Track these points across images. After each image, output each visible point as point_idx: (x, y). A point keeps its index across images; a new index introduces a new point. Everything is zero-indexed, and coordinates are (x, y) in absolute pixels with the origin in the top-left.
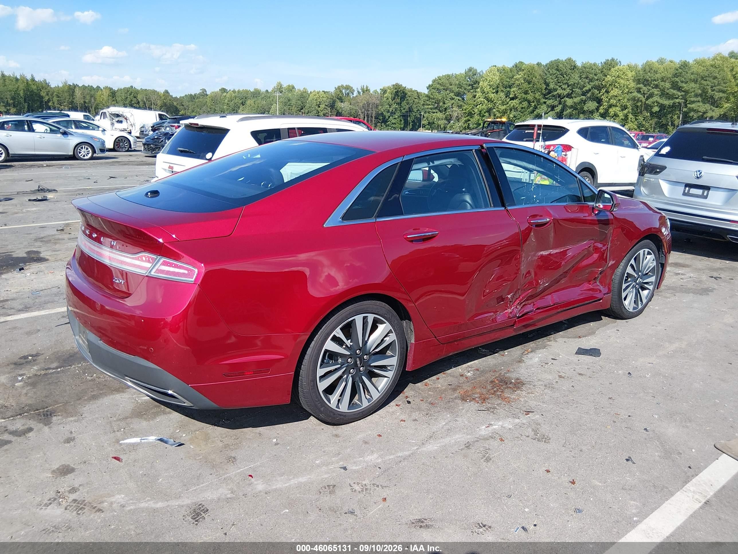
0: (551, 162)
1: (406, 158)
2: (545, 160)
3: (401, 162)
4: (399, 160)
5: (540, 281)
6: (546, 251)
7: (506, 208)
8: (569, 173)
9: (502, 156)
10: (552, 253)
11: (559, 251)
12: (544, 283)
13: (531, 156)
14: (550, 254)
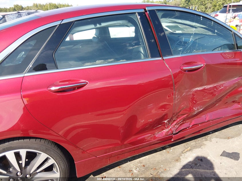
0: (210, 20)
1: (65, 21)
2: (204, 18)
3: (60, 24)
4: (58, 23)
5: (194, 108)
6: (201, 87)
7: (162, 58)
8: (225, 28)
9: (164, 16)
10: (206, 88)
11: (213, 86)
12: (198, 109)
13: (192, 16)
14: (204, 89)
